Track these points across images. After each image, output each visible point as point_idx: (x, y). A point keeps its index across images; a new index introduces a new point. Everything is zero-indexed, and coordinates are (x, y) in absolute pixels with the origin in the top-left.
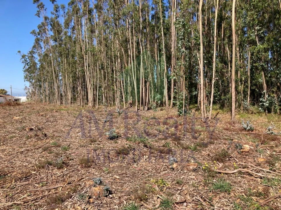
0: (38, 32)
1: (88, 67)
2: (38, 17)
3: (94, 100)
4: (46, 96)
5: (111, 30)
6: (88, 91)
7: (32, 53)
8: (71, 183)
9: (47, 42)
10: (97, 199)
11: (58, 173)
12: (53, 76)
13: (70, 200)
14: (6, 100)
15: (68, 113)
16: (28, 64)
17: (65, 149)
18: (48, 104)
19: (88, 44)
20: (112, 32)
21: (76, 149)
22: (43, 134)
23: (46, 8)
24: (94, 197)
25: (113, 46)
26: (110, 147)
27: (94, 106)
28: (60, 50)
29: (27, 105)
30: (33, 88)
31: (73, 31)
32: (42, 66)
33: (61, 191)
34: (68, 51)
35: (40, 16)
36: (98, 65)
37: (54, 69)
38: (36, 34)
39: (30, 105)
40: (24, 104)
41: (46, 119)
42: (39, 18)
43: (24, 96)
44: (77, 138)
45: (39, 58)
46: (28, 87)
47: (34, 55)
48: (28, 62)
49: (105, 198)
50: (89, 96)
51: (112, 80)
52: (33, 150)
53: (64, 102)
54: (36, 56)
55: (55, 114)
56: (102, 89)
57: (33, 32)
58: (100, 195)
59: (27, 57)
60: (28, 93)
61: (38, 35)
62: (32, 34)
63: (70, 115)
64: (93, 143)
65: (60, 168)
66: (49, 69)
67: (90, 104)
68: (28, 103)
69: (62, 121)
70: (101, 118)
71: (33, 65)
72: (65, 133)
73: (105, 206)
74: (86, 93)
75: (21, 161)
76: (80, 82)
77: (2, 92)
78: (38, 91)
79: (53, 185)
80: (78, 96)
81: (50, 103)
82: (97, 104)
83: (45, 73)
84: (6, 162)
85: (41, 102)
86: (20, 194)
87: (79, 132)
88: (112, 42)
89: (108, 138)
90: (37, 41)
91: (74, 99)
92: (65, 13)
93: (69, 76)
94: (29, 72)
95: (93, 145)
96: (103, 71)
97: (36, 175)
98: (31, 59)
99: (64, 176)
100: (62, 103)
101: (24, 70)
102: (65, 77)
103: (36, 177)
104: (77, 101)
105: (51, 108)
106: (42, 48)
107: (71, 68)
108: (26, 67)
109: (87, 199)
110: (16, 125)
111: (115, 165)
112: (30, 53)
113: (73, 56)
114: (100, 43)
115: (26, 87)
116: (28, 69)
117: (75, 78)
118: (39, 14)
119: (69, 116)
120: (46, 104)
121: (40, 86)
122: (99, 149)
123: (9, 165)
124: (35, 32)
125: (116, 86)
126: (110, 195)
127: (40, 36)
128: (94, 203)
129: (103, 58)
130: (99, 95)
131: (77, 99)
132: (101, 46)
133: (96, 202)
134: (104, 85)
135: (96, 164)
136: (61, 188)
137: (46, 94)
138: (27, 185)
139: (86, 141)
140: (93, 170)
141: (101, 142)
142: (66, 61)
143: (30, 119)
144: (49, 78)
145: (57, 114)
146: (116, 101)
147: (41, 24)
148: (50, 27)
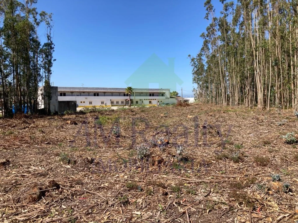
0: (207, 35)
1: (259, 64)
2: (206, 19)
3: (265, 102)
4: (212, 97)
5: (289, 19)
6: (258, 91)
7: (200, 55)
8: (248, 176)
9: (214, 43)
10: (276, 192)
11: (235, 166)
12: (220, 77)
13: (249, 188)
14: (178, 101)
15: (236, 114)
16: (196, 66)
17: (239, 147)
18: (215, 105)
19: (259, 39)
20: (290, 20)
21: (249, 148)
22: (216, 132)
23: (215, 9)
24: (273, 190)
25: (291, 37)
26: (287, 151)
27: (265, 108)
28: (228, 50)
29: (195, 106)
30: (201, 89)
31: (242, 27)
32: (209, 67)
33: (239, 180)
34: (237, 50)
35: (208, 18)
36: (270, 61)
37: (222, 69)
38: (205, 37)
39: (198, 106)
40: (193, 105)
41: (215, 119)
42: (208, 20)
43: (192, 97)
44: (249, 138)
45: (206, 60)
46: (196, 88)
47: (202, 58)
48: (197, 64)
49: (285, 194)
50: (258, 97)
51: (288, 77)
52: (209, 144)
53: (230, 103)
54: (204, 58)
55: (223, 115)
56: (275, 88)
57: (203, 35)
58: (279, 189)
59: (195, 60)
60: (196, 95)
61: (207, 37)
62: (201, 37)
63: (239, 116)
64: (266, 145)
65: (236, 161)
66: (216, 70)
67: (260, 106)
68: (195, 104)
69: (231, 122)
70: (274, 121)
71: (201, 67)
72: (236, 133)
73: (285, 200)
74: (255, 94)
75: (201, 152)
76: (249, 81)
77: (174, 94)
78: (205, 93)
79: (231, 174)
80: (245, 96)
81: (216, 104)
82: (269, 106)
83: (212, 74)
84: (189, 151)
85: (207, 103)
86: (205, 176)
87: (250, 134)
88: (289, 33)
89: (285, 142)
90: (206, 43)
91: (241, 100)
92: (233, 10)
93: (236, 76)
94: (197, 74)
95: (266, 147)
96: (277, 68)
97: (216, 164)
98: (200, 62)
99: (240, 169)
100: (228, 104)
101: (193, 73)
102: (232, 77)
103: (216, 166)
104: (245, 102)
105: (218, 109)
106: (209, 49)
107: (239, 67)
108: (194, 70)
109: (266, 190)
110: (190, 123)
111: (294, 169)
112: (199, 56)
113: (242, 54)
114: (274, 35)
115: (194, 89)
116: (196, 71)
117: (243, 78)
118: (208, 16)
119: (237, 117)
120: (212, 105)
121: (207, 88)
122: (275, 152)
123: (192, 153)
124: (204, 35)
125: (294, 84)
126: (290, 193)
127: (209, 37)
128: (273, 195)
129: (278, 53)
130: (270, 96)
131: (244, 100)
132: (275, 39)
133: (275, 195)
134: (277, 84)
135: (272, 164)
136: (239, 178)
137: (212, 95)
138: (209, 170)
139: (259, 143)
140: (269, 169)
141: (276, 145)
142: (233, 60)
143: (201, 119)
144: (216, 78)
145: (225, 115)
146: (293, 102)
147: (209, 26)
148: (218, 27)
